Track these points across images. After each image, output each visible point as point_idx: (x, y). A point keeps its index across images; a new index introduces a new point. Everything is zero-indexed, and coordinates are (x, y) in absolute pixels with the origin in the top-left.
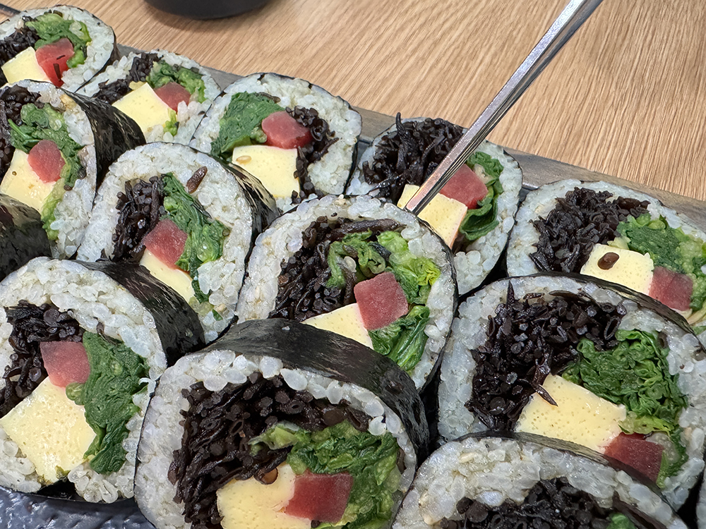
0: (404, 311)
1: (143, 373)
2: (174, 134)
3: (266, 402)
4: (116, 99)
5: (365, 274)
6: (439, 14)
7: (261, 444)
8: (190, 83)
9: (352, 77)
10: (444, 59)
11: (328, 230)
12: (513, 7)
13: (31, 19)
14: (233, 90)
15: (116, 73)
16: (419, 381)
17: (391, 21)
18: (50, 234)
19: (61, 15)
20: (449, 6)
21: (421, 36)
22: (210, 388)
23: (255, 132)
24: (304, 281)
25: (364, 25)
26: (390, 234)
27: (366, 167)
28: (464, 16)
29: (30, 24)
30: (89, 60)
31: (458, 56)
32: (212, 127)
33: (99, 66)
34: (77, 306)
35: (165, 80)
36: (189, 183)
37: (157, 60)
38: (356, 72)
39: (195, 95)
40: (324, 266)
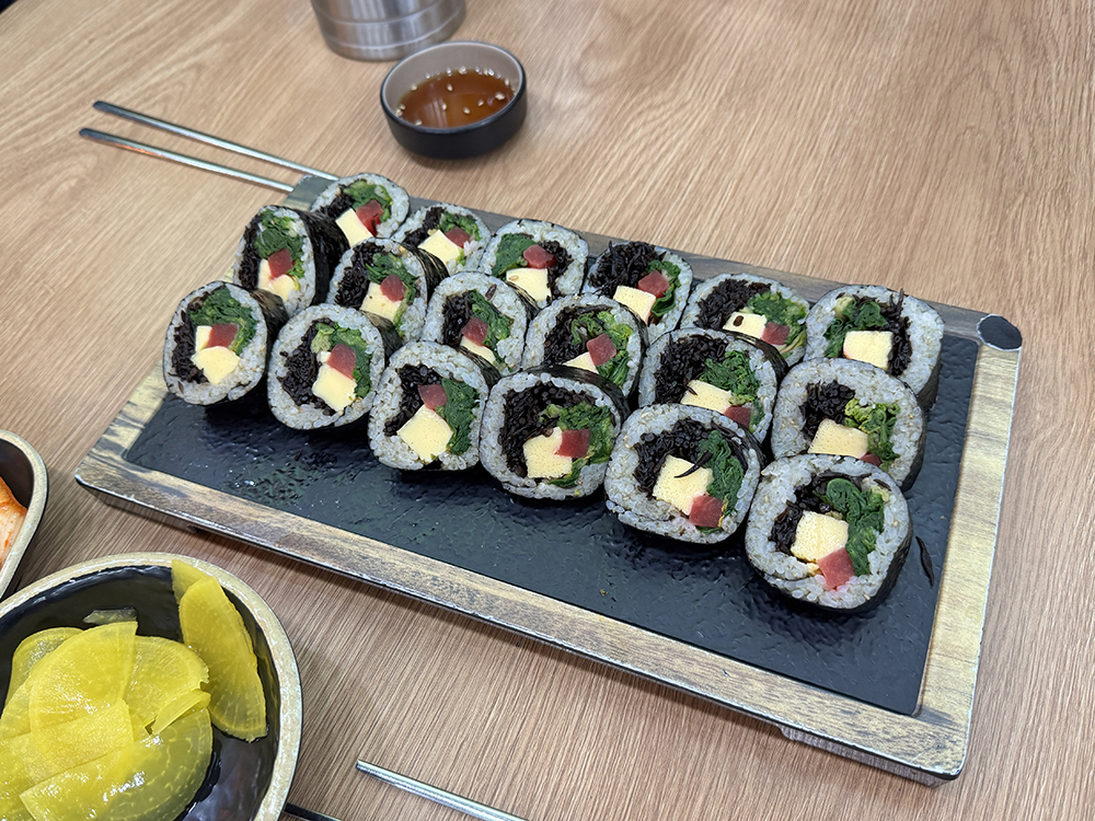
0: (615, 353)
1: (476, 397)
2: (464, 265)
3: (545, 395)
4: (419, 243)
5: (591, 336)
6: (657, 138)
7: (544, 416)
8: (468, 227)
9: (585, 203)
10: (661, 180)
11: (570, 314)
12: (720, 127)
13: (344, 186)
14: (501, 233)
15: (415, 224)
16: (625, 392)
17: (616, 148)
18: (400, 333)
19: (365, 181)
20: (666, 130)
21: (641, 161)
22: (517, 391)
23: (520, 260)
24: (559, 343)
25: (593, 154)
26: (604, 313)
27: (592, 276)
28: (678, 139)
29: (346, 191)
30: (394, 215)
31: (672, 176)
32: (490, 259)
33: (401, 219)
34: (437, 365)
35: (451, 226)
36: (486, 295)
37: (443, 211)
38: (589, 198)
39: (473, 236)
40: (569, 334)
